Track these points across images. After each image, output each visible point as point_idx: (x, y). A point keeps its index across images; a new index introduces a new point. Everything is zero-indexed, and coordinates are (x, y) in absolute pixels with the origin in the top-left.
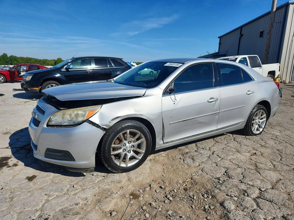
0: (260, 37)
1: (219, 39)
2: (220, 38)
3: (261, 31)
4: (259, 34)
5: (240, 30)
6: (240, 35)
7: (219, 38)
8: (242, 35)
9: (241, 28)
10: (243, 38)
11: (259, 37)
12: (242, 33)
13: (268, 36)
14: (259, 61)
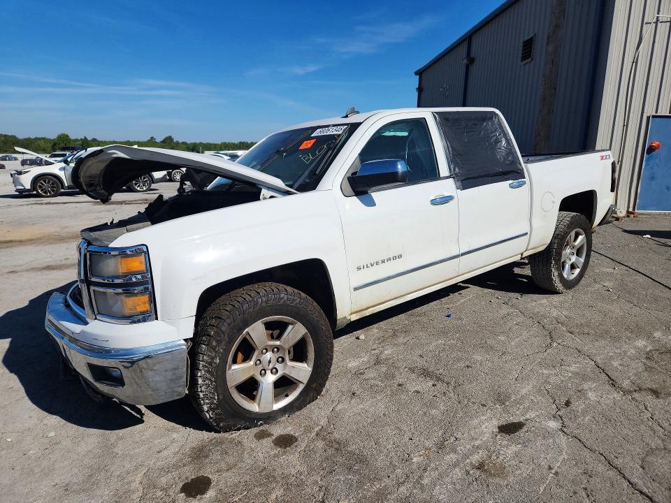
0: (524, 58)
1: (418, 76)
2: (420, 73)
3: (526, 38)
4: (521, 48)
5: (465, 46)
6: (465, 61)
7: (416, 73)
8: (471, 60)
9: (468, 38)
10: (475, 69)
11: (519, 62)
12: (472, 55)
13: (550, 48)
14: (508, 141)
